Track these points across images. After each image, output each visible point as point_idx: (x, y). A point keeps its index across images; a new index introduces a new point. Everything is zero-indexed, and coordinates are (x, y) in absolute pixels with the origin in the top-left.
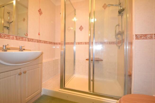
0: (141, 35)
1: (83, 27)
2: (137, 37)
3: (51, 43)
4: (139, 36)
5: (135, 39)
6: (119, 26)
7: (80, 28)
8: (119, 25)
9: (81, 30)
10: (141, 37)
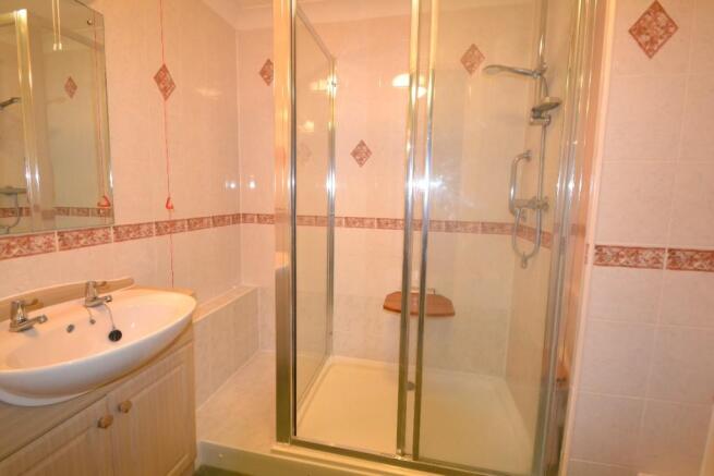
0: (618, 250)
1: (371, 150)
2: (603, 255)
3: (219, 221)
4: (609, 253)
5: (595, 264)
6: (528, 159)
7: (355, 154)
8: (527, 157)
9: (361, 162)
10: (618, 256)
